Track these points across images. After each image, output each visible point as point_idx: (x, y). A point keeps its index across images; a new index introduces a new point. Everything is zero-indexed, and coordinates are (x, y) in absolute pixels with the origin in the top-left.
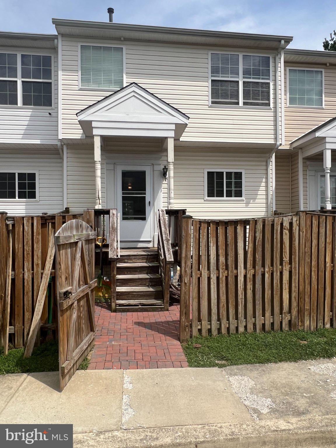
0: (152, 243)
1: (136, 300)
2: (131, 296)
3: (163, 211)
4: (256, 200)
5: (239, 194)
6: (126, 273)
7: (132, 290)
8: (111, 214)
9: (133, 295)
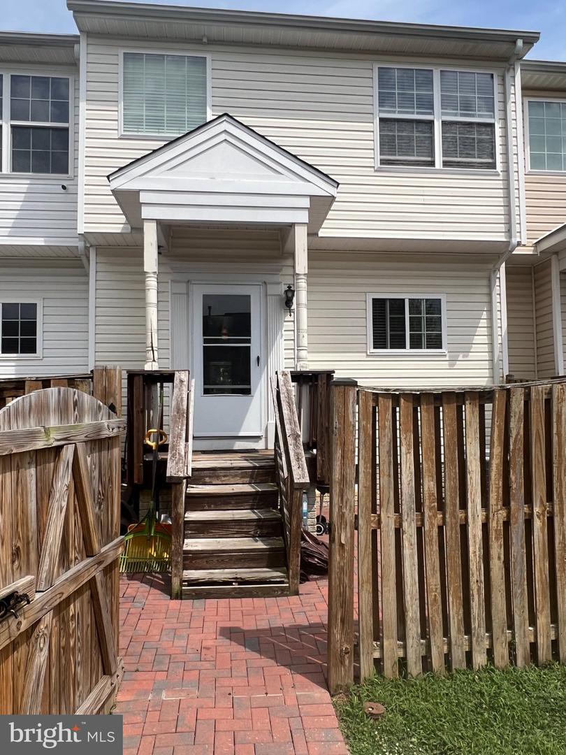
0: (263, 440)
1: (226, 570)
2: (215, 560)
3: (286, 375)
4: (470, 354)
5: (436, 342)
6: (206, 507)
7: (219, 547)
8: (176, 381)
9: (220, 559)
